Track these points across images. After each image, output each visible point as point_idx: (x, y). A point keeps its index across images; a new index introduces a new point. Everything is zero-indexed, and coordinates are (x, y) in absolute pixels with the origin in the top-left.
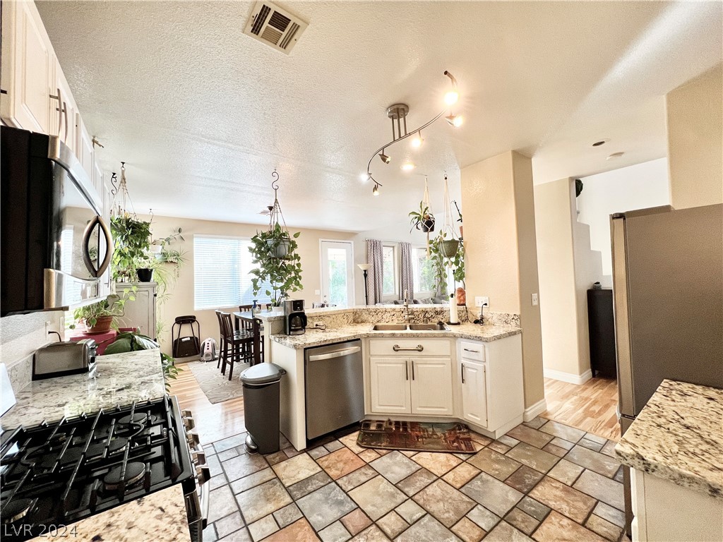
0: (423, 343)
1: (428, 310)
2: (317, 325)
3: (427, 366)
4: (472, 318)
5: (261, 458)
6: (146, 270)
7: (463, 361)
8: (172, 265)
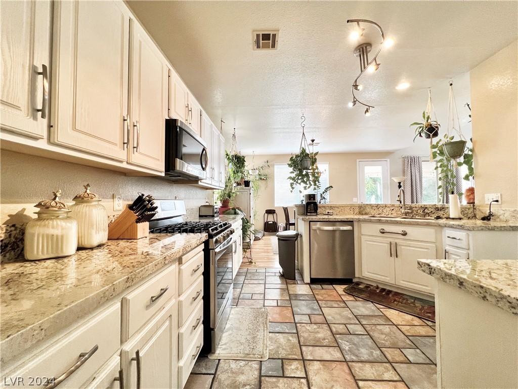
0: (408, 229)
1: (427, 206)
2: (328, 213)
3: (411, 248)
4: (479, 215)
5: (284, 280)
6: (247, 181)
7: (448, 248)
8: (264, 181)
